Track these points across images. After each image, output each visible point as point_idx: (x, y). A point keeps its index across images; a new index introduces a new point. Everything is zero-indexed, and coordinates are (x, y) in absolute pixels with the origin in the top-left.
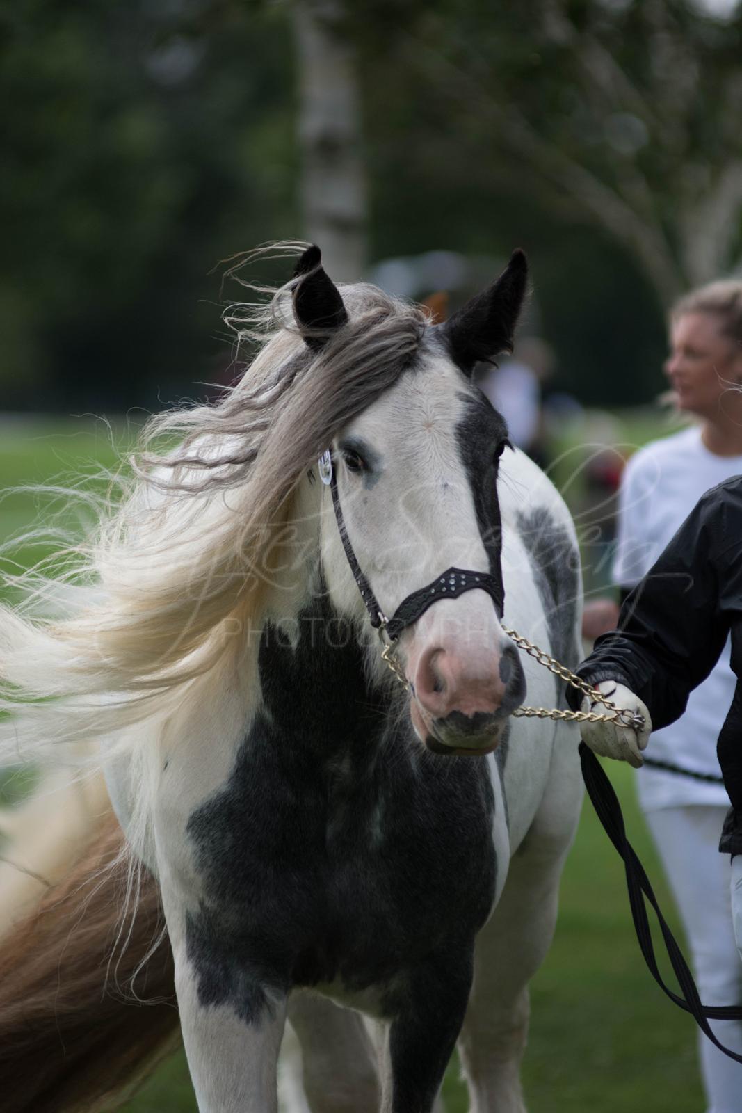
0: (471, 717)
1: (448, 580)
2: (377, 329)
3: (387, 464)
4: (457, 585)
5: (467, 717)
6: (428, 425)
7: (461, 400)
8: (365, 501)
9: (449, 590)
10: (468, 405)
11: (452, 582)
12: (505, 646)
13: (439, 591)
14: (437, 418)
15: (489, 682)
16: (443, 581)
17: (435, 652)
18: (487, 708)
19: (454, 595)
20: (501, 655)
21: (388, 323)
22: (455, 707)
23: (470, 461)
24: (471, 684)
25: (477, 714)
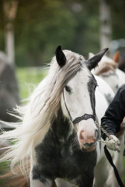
0: (90, 144)
1: (85, 116)
2: (73, 64)
3: (73, 91)
4: (87, 117)
5: (89, 144)
6: (82, 83)
7: (89, 77)
8: (69, 97)
9: (85, 118)
10: (90, 78)
11: (86, 117)
12: (96, 129)
13: (83, 118)
14: (84, 82)
15: (93, 137)
16: (84, 116)
17: (82, 131)
18: (93, 142)
19: (86, 119)
20: (95, 132)
21: (75, 62)
22: (87, 142)
23: (90, 90)
24: (89, 138)
25: (91, 143)
